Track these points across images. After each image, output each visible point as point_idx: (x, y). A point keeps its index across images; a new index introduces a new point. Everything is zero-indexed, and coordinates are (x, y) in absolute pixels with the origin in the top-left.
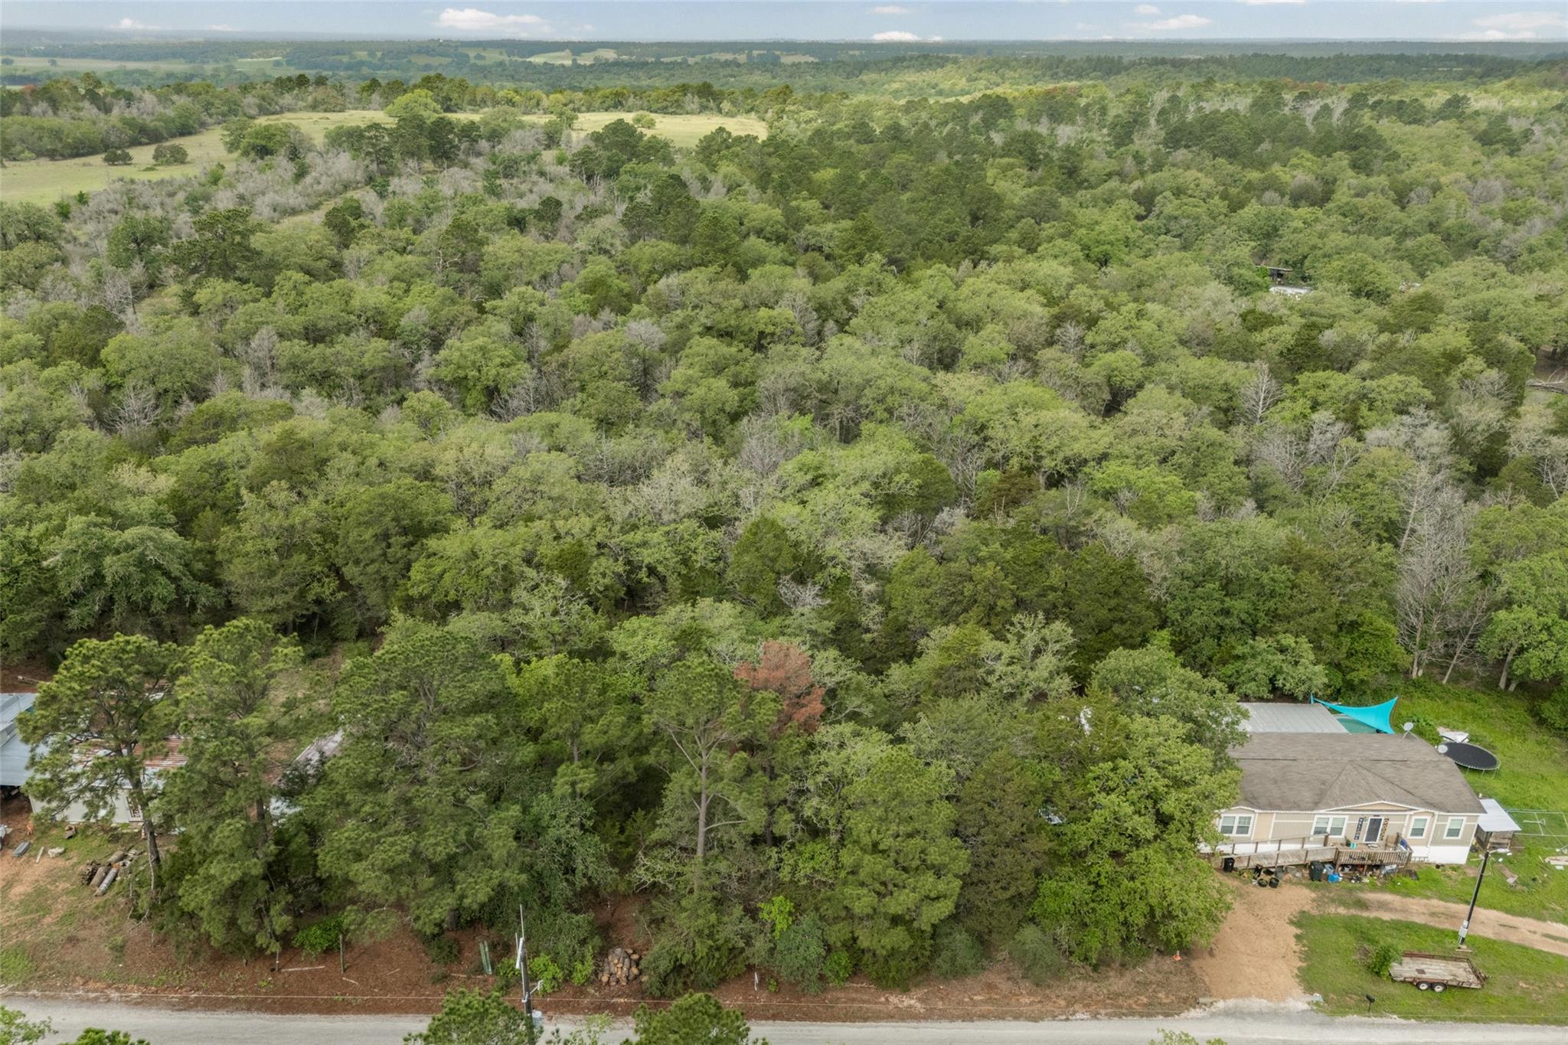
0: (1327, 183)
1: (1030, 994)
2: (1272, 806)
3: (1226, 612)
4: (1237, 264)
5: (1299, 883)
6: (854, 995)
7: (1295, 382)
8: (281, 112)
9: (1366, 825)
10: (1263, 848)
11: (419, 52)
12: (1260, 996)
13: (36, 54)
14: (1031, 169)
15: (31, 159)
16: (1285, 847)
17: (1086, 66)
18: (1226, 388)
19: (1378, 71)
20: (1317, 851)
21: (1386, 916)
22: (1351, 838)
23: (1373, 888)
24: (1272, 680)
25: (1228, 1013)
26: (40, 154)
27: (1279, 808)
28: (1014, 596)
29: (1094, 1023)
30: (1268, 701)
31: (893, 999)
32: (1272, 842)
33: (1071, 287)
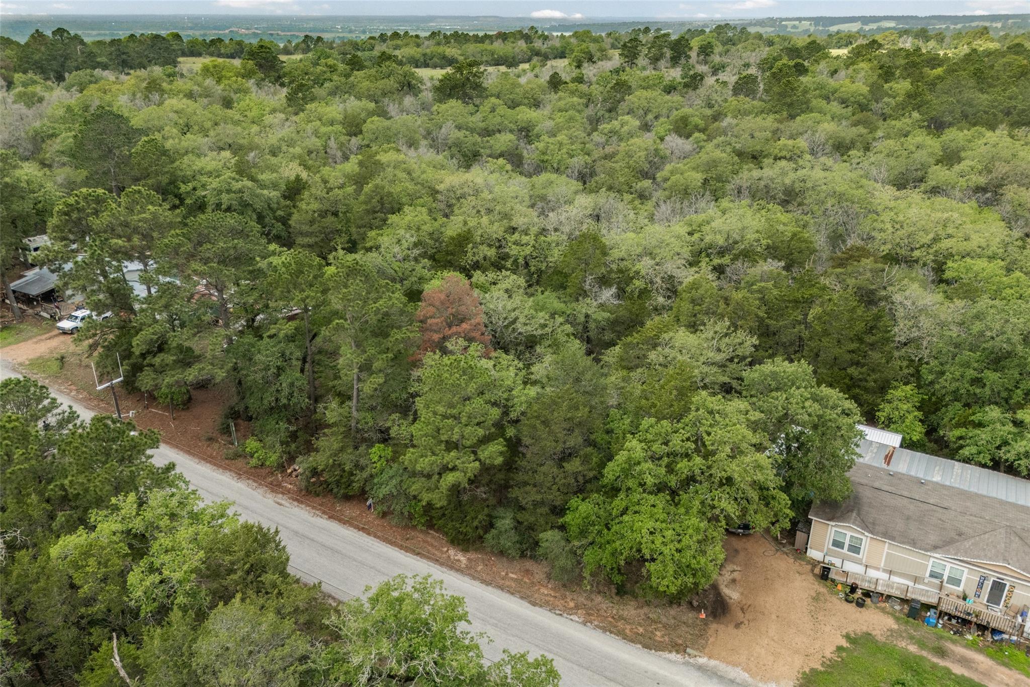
1: (554, 589)
2: (888, 535)
5: (893, 615)
6: (429, 540)
9: (988, 585)
10: (873, 574)
12: (747, 670)
16: (896, 579)
20: (926, 593)
21: (958, 670)
22: (971, 593)
23: (972, 646)
25: (700, 668)
27: (893, 538)
29: (583, 628)
30: (988, 467)
31: (452, 552)
32: (884, 571)
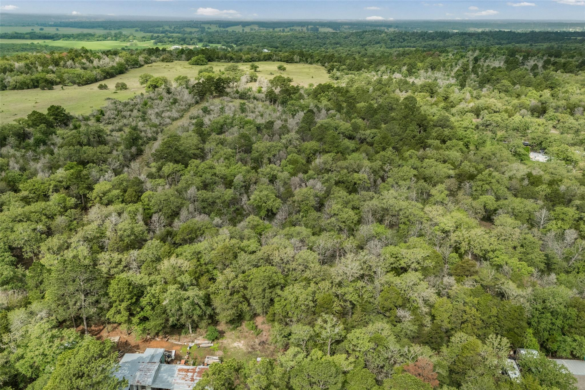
0: (543, 104)
3: (553, 324)
4: (518, 147)
7: (554, 210)
8: (152, 63)
11: (187, 27)
13: (51, 26)
14: (431, 97)
15: (71, 86)
17: (435, 35)
18: (528, 212)
19: (548, 38)
24: (572, 352)
26: (74, 83)
28: (481, 319)
30: (570, 359)
33: (462, 162)
